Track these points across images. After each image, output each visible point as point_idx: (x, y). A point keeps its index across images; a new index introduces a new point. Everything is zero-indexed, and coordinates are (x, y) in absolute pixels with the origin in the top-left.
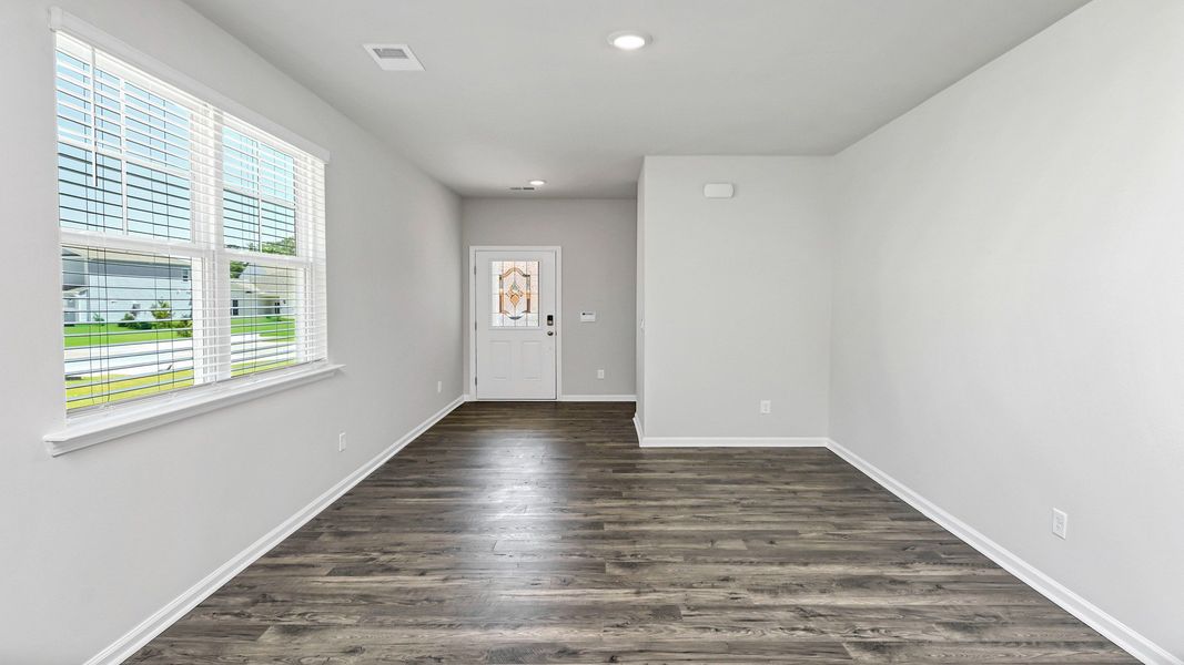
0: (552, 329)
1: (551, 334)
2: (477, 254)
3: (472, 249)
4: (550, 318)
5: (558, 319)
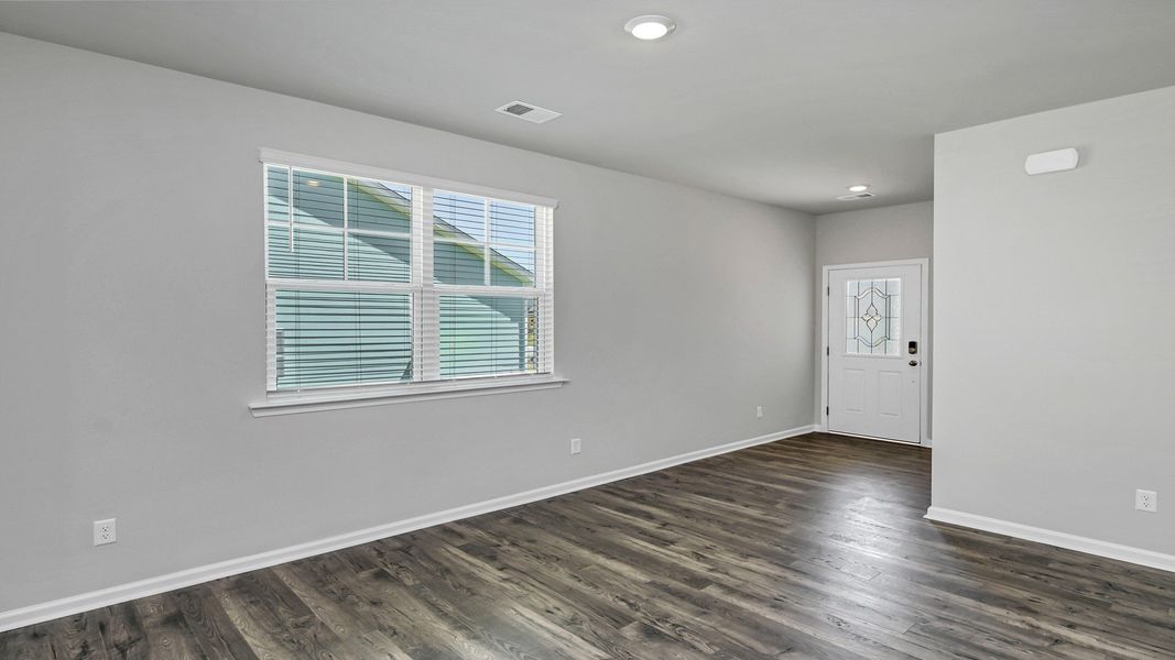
0: (915, 358)
1: (914, 364)
2: (830, 274)
4: (913, 345)
5: (923, 346)
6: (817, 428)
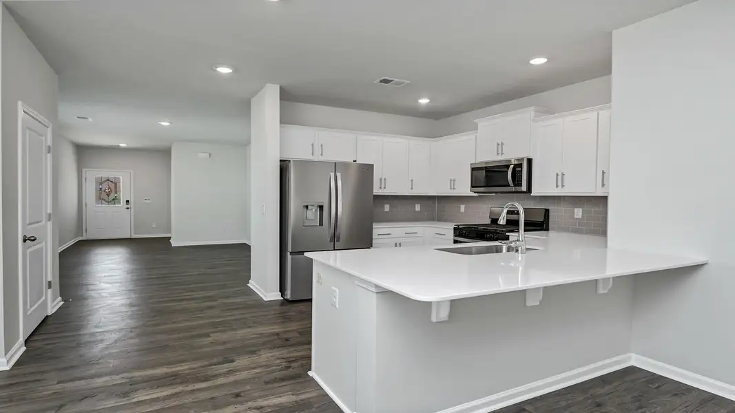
0: (128, 206)
1: (128, 208)
3: (84, 170)
4: (128, 201)
5: (132, 202)
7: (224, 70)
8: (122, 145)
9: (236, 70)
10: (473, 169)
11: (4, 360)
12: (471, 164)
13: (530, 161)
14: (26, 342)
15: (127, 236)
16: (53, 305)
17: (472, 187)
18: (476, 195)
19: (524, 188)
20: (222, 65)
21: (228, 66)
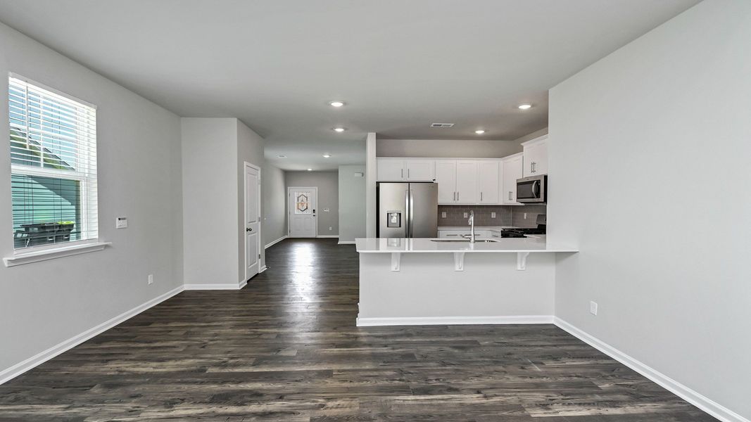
6: (286, 237)
7: (339, 130)
8: (310, 170)
9: (345, 129)
10: (518, 184)
11: (238, 285)
12: (517, 180)
13: (546, 177)
14: (248, 281)
15: (314, 236)
16: (262, 268)
17: (518, 198)
18: (523, 204)
19: (542, 199)
20: (338, 128)
21: (341, 128)
